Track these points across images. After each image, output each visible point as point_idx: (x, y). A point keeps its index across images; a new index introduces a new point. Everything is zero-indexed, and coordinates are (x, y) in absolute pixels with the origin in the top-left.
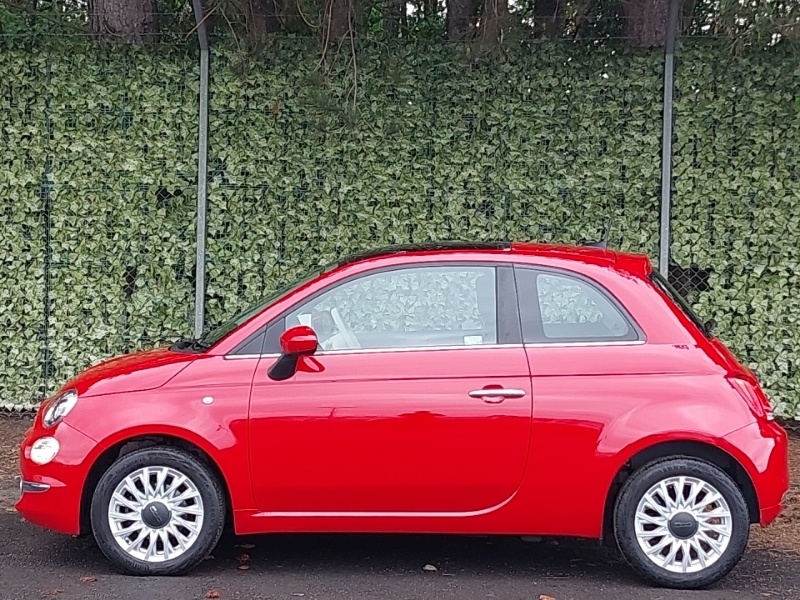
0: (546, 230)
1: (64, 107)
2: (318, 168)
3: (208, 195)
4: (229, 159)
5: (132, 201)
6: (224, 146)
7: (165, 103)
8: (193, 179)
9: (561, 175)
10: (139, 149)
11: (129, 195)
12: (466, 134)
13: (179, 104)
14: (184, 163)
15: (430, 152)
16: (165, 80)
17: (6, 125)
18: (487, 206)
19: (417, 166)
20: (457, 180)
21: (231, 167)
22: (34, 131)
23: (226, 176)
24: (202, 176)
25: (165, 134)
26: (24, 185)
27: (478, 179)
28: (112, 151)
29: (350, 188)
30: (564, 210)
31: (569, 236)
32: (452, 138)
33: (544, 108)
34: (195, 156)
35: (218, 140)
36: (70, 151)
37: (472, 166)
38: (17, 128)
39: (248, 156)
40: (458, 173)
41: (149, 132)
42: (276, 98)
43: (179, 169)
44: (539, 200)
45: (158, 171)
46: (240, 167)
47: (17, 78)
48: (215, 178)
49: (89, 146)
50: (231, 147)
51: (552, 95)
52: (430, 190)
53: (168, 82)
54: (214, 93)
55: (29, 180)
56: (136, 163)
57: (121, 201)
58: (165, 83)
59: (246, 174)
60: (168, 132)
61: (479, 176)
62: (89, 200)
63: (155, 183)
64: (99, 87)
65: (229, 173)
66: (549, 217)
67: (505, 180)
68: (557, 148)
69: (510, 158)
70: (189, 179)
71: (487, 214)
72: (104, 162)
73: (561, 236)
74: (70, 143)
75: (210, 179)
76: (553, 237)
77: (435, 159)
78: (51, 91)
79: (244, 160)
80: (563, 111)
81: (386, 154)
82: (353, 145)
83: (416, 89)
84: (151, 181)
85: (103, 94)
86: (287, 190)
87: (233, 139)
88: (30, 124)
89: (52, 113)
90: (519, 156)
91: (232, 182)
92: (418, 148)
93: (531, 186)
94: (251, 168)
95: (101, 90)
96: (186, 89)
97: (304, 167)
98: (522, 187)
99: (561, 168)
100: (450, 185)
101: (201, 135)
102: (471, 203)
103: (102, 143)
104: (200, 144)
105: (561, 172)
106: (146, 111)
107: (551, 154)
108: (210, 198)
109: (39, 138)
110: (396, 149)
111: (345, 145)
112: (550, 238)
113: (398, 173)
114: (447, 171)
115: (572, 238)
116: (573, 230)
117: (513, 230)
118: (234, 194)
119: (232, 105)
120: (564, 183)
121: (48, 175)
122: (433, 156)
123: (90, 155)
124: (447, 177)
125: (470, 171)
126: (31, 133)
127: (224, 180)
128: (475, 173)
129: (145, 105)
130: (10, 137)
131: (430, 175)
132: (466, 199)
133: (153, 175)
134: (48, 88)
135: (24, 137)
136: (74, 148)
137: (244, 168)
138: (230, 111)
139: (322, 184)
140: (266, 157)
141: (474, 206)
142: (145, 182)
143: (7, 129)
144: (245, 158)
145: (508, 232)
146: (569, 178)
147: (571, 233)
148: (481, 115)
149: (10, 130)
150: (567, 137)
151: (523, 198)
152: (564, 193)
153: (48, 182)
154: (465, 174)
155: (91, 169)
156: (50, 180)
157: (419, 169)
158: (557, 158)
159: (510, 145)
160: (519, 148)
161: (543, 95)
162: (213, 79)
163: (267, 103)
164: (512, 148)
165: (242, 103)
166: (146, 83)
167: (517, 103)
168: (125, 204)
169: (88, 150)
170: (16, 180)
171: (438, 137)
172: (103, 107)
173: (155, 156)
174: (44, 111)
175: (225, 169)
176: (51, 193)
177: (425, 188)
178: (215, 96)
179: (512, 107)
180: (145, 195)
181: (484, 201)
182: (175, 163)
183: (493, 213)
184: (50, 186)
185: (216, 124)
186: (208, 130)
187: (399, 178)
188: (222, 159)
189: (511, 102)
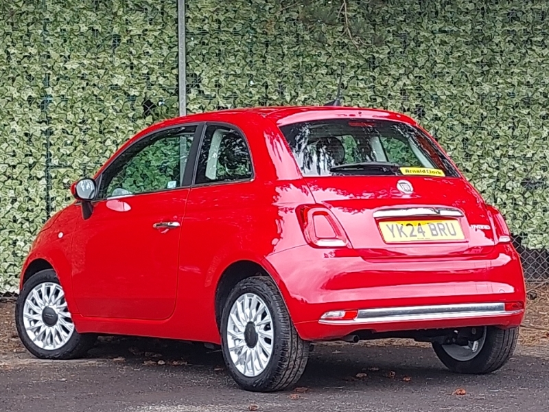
0: (467, 128)
1: (59, 30)
2: (279, 80)
3: (187, 104)
4: (204, 73)
5: (121, 111)
6: (198, 62)
7: (149, 27)
8: (173, 91)
9: (478, 83)
10: (127, 66)
11: (118, 106)
12: (401, 50)
13: (159, 27)
14: (165, 77)
15: (372, 63)
16: (146, 6)
17: (8, 46)
18: (419, 109)
19: (360, 77)
20: (395, 88)
21: (205, 81)
22: (33, 51)
23: (202, 88)
24: (183, 88)
25: (148, 52)
26: (26, 98)
27: (412, 87)
28: (102, 68)
29: (306, 96)
30: (482, 111)
31: (486, 133)
32: (389, 53)
33: (463, 28)
34: (175, 71)
35: (194, 57)
36: (66, 69)
37: (406, 77)
38: (17, 49)
39: (220, 71)
40: (395, 83)
41: (134, 52)
42: (242, 22)
43: (161, 83)
44: (461, 103)
45: (143, 85)
46: (213, 80)
47: (18, 6)
48: (192, 90)
49: (82, 64)
50: (204, 64)
51: (469, 17)
52: (374, 97)
53: (150, 9)
54: (189, 17)
55: (30, 94)
56: (124, 78)
57: (111, 111)
58: (146, 9)
59: (218, 85)
60: (151, 52)
61: (413, 85)
62: (83, 111)
63: (140, 95)
64: (89, 13)
65: (204, 85)
66: (470, 118)
67: (434, 87)
68: (474, 60)
69: (437, 69)
70: (170, 91)
71: (420, 116)
72: (96, 78)
73: (480, 133)
74: (66, 62)
75: (188, 91)
76: (474, 133)
77: (375, 70)
78: (47, 17)
79: (217, 74)
80: (479, 30)
81: (335, 68)
82: (308, 60)
83: (359, 13)
84: (137, 94)
85: (93, 19)
86: (254, 99)
87: (207, 56)
88: (29, 45)
89: (49, 35)
90: (444, 68)
91: (206, 93)
92: (361, 62)
93: (455, 92)
94: (222, 81)
95: (92, 16)
96: (165, 15)
97: (266, 79)
98: (448, 93)
99: (478, 77)
100: (389, 92)
101: (180, 53)
102: (406, 108)
103: (93, 62)
104: (180, 61)
105: (478, 80)
106: (132, 33)
107: (469, 65)
108: (188, 107)
109: (37, 57)
110: (343, 63)
111: (300, 61)
112: (471, 134)
113: (345, 83)
114: (386, 81)
115: (489, 134)
116: (489, 128)
117: (441, 128)
118: (210, 103)
119: (206, 28)
120: (481, 89)
121: (47, 90)
122: (374, 69)
123: (83, 72)
124: (386, 85)
125: (404, 81)
126: (30, 53)
127: (200, 92)
128: (408, 82)
129: (130, 28)
130: (12, 56)
131: (372, 84)
132: (402, 104)
133: (139, 89)
134: (44, 14)
135: (25, 56)
136: (69, 66)
137: (217, 81)
138: (205, 33)
139: (282, 93)
140: (235, 71)
141: (408, 110)
142: (132, 94)
143: (9, 50)
144: (218, 73)
145: (436, 131)
146: (485, 85)
147: (487, 130)
148: (413, 34)
149: (12, 50)
150: (482, 52)
151: (449, 102)
152: (482, 97)
153: (46, 96)
154: (400, 83)
155: (84, 84)
156: (48, 94)
157: (362, 80)
158: (474, 68)
159: (436, 59)
160: (444, 61)
161: (462, 18)
162: (188, 6)
163: (235, 26)
164: (438, 61)
165: (215, 26)
166: (131, 9)
167: (441, 23)
168: (115, 113)
169: (81, 68)
170: (18, 94)
171: (377, 52)
172: (93, 30)
173: (140, 72)
174: (42, 35)
175: (200, 82)
176: (51, 104)
177: (369, 95)
178: (190, 20)
179: (437, 27)
180: (132, 104)
181: (417, 106)
182: (157, 78)
183: (423, 115)
184: (49, 99)
185: (192, 44)
186: (186, 50)
187: (346, 88)
188: (198, 73)
189: (436, 23)
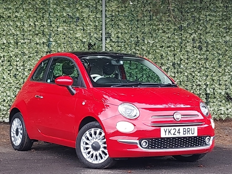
0: (220, 55)
1: (55, 15)
2: (142, 35)
3: (106, 45)
4: (112, 32)
5: (79, 47)
6: (110, 28)
7: (90, 14)
8: (100, 40)
9: (224, 36)
10: (82, 30)
11: (78, 46)
12: (192, 23)
13: (95, 14)
14: (97, 34)
15: (181, 28)
16: (90, 6)
17: (35, 22)
18: (200, 47)
19: (176, 34)
20: (190, 38)
21: (113, 35)
22: (45, 24)
23: (112, 38)
24: (104, 39)
25: (90, 24)
26: (42, 42)
27: (197, 38)
28: (72, 31)
29: (154, 42)
30: (226, 48)
31: (228, 57)
32: (188, 24)
33: (218, 14)
34: (101, 32)
35: (108, 26)
36: (58, 31)
37: (195, 34)
38: (39, 23)
39: (119, 32)
40: (190, 36)
41: (85, 24)
42: (128, 11)
43: (95, 36)
44: (217, 44)
45: (88, 37)
46: (116, 35)
47: (39, 6)
48: (108, 39)
49: (64, 29)
50: (113, 29)
51: (221, 9)
52: (181, 42)
53: (91, 7)
54: (107, 10)
55: (43, 41)
56: (81, 34)
57: (75, 47)
58: (90, 7)
59: (118, 37)
60: (91, 24)
61: (197, 37)
62: (64, 47)
63: (87, 41)
64: (67, 8)
65: (112, 37)
66: (221, 50)
67: (206, 38)
68: (223, 27)
69: (207, 31)
70: (99, 39)
71: (200, 50)
72: (69, 34)
73: (225, 57)
74: (58, 28)
75: (106, 40)
76: (222, 57)
77: (182, 31)
78: (51, 10)
79: (117, 33)
80: (225, 14)
81: (166, 30)
82: (154, 27)
83: (175, 8)
84: (86, 41)
85: (68, 11)
86: (132, 42)
87: (114, 25)
88: (43, 21)
89: (51, 17)
90: (210, 30)
91: (113, 40)
92: (176, 28)
93: (215, 40)
94: (120, 35)
95: (68, 9)
96: (97, 9)
97: (137, 35)
98: (212, 40)
99: (225, 34)
100: (187, 40)
101: (103, 24)
102: (195, 46)
103: (68, 28)
104: (103, 27)
105: (224, 35)
106: (84, 16)
107: (221, 29)
108: (106, 46)
109: (47, 26)
110: (169, 28)
111: (151, 27)
112: (221, 57)
113: (169, 36)
114: (186, 35)
115: (229, 57)
116: (229, 55)
117: (209, 55)
118: (114, 44)
119: (113, 14)
120: (226, 39)
121: (50, 39)
122: (181, 31)
123: (64, 32)
124: (186, 37)
125: (194, 35)
126: (44, 25)
127: (111, 40)
128: (196, 36)
129: (83, 14)
130: (37, 26)
131: (180, 37)
132: (193, 45)
133: (86, 39)
134: (49, 9)
135: (42, 26)
136: (59, 30)
137: (117, 36)
138: (113, 16)
139: (144, 40)
140: (125, 32)
141: (196, 47)
142: (84, 41)
143: (35, 23)
144: (118, 32)
145: (207, 55)
146: (227, 37)
147: (228, 56)
148: (198, 16)
149: (36, 23)
150: (226, 23)
151: (212, 44)
152: (226, 42)
153: (50, 41)
154: (192, 36)
155: (65, 36)
156: (51, 41)
157: (177, 35)
158: (223, 30)
159: (207, 26)
160: (210, 27)
161: (218, 10)
162: (106, 5)
163: (125, 13)
164: (208, 27)
165: (117, 13)
166: (83, 7)
167: (209, 12)
168: (77, 48)
169: (64, 30)
170: (39, 41)
171: (183, 24)
172: (69, 15)
173: (87, 32)
174: (48, 17)
175: (111, 36)
176: (52, 45)
177: (179, 41)
178: (107, 11)
179: (208, 13)
180: (84, 45)
181: (199, 45)
182: (94, 34)
183: (202, 49)
184: (51, 43)
185: (108, 21)
186: (105, 23)
187: (170, 38)
188: (110, 33)
189: (207, 12)
